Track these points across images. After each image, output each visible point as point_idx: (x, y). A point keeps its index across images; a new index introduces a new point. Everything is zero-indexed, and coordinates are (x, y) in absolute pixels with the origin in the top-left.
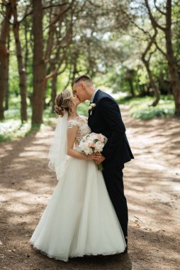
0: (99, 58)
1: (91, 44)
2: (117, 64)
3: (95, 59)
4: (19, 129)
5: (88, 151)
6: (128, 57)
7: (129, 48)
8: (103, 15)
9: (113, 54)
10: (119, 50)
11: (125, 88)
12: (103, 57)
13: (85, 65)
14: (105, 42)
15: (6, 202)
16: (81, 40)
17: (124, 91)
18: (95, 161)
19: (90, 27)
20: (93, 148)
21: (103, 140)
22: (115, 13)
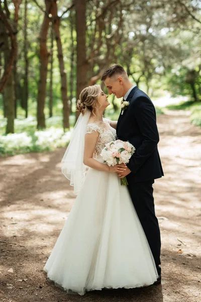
0: (155, 57)
1: (147, 41)
2: (176, 64)
3: (151, 59)
4: (60, 139)
5: (111, 162)
6: (188, 55)
7: (190, 45)
8: (158, 7)
9: (171, 53)
10: (177, 47)
11: (186, 91)
12: (160, 57)
13: (140, 66)
14: (162, 39)
15: (29, 221)
16: (136, 37)
17: (184, 95)
18: (118, 174)
19: (145, 23)
20: (118, 159)
21: (130, 149)
22: (172, 5)
